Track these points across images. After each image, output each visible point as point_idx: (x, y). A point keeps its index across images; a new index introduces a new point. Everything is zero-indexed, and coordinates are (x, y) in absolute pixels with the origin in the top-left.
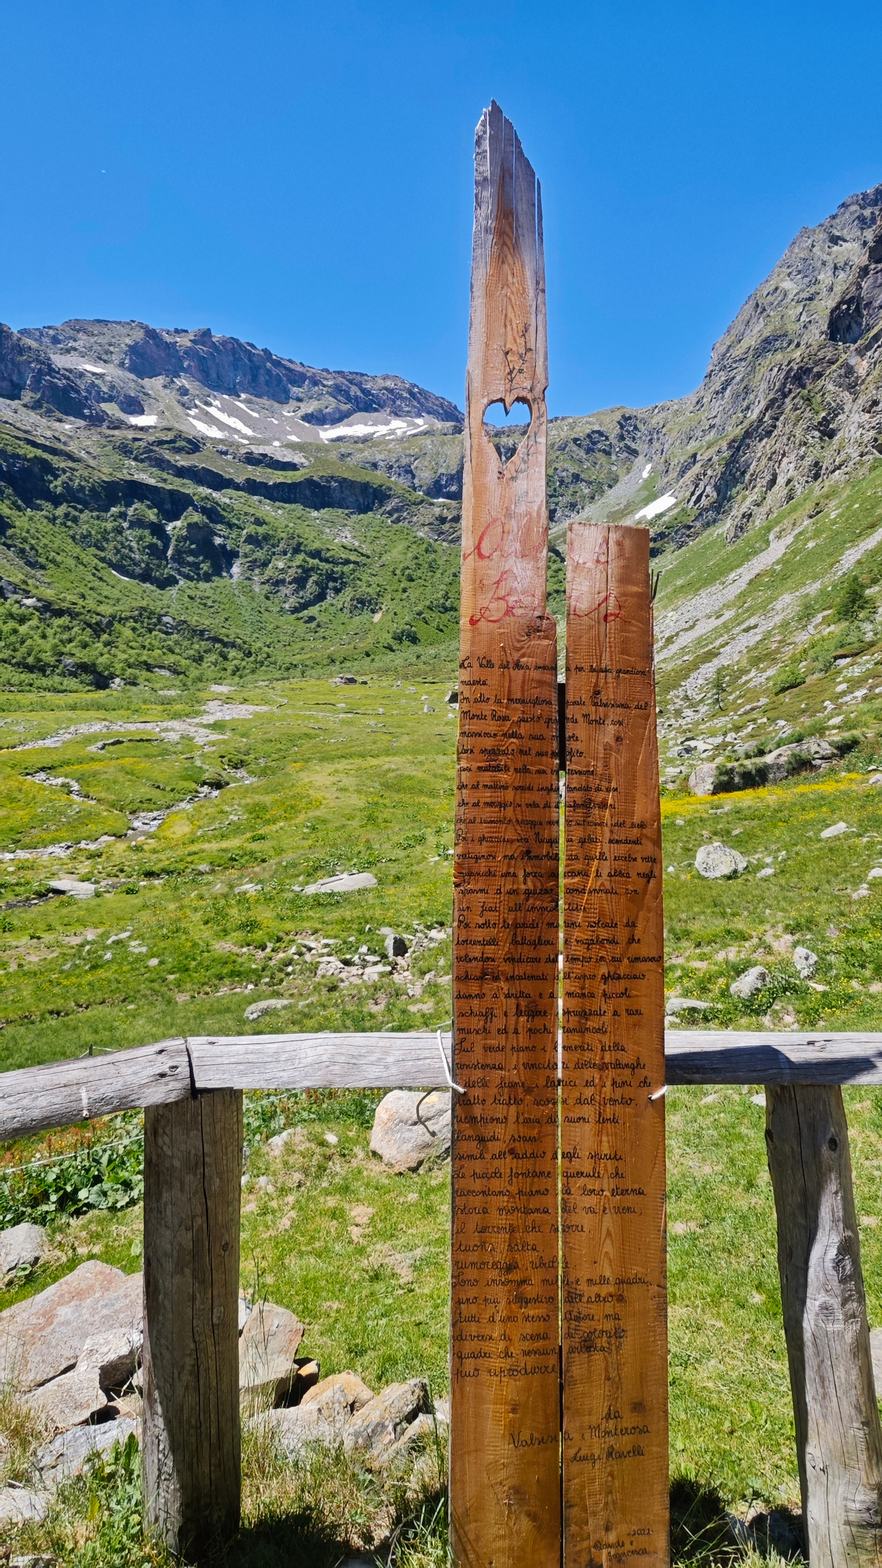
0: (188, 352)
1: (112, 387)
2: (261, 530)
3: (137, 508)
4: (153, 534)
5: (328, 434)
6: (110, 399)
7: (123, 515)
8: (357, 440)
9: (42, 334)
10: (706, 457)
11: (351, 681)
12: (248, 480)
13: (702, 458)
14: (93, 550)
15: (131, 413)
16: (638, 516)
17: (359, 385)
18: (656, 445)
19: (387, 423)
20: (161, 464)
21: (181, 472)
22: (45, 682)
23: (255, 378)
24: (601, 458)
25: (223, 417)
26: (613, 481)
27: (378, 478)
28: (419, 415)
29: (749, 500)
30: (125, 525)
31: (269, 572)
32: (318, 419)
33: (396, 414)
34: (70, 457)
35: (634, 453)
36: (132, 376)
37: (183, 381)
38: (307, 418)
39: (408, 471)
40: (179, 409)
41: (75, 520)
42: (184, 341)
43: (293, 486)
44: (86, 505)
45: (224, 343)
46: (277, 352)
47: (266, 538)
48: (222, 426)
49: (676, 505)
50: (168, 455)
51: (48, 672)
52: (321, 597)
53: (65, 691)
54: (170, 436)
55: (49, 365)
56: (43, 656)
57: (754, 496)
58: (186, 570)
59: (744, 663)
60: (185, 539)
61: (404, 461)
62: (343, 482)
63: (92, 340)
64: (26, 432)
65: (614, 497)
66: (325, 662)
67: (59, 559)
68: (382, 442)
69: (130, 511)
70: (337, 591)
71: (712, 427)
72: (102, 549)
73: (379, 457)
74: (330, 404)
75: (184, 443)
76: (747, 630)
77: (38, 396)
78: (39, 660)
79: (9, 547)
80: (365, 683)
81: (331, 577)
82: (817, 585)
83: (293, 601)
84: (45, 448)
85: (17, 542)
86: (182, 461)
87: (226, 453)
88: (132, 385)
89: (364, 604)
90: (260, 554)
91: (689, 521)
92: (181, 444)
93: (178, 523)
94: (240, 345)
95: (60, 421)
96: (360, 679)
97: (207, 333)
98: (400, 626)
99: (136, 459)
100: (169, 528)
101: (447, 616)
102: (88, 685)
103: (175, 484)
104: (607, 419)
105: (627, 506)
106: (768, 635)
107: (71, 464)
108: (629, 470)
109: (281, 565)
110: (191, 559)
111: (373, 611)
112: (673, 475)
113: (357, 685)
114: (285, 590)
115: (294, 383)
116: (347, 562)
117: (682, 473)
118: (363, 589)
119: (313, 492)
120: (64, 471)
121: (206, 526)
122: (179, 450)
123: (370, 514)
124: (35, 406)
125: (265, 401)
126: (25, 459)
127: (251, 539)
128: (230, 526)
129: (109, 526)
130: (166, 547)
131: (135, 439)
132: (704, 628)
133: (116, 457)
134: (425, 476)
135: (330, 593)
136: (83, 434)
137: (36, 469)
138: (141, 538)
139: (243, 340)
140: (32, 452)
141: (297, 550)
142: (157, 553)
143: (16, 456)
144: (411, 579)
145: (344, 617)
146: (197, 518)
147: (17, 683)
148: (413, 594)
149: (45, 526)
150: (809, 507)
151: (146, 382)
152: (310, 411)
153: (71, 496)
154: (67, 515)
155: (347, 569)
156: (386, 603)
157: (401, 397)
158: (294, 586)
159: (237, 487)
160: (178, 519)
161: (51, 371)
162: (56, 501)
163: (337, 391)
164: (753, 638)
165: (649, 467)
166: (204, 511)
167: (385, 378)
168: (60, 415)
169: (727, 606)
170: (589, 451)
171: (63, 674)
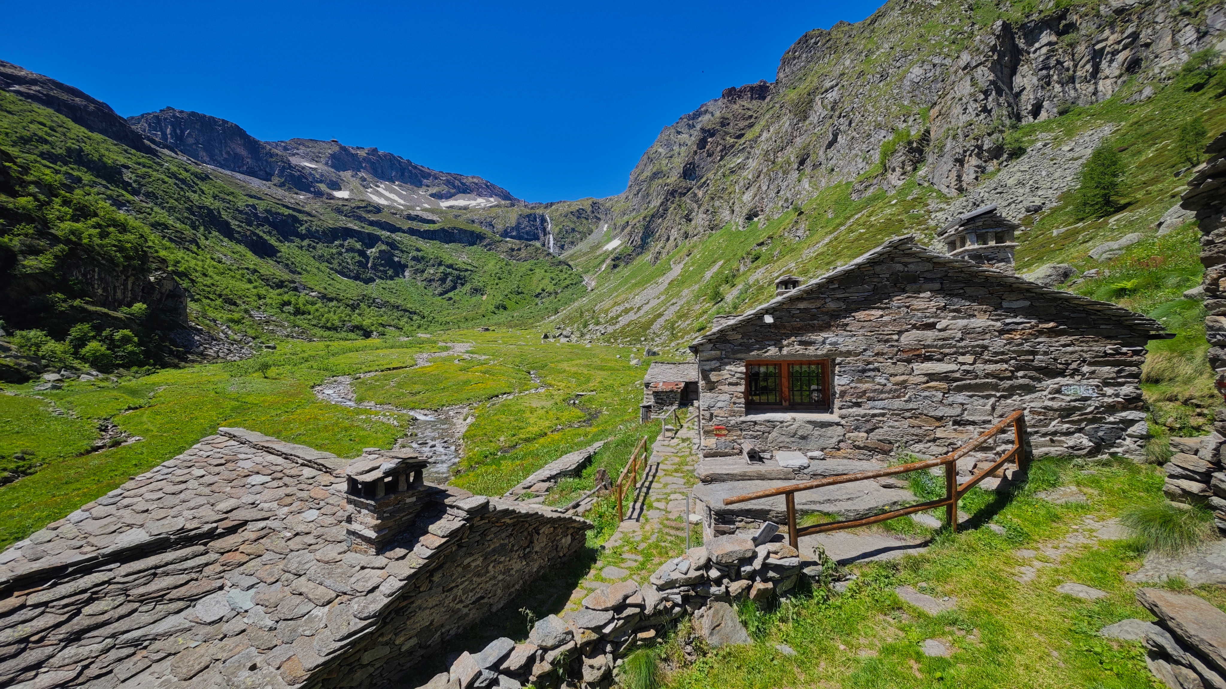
0: (364, 159)
1: (322, 175)
2: (420, 254)
3: (350, 242)
4: (360, 255)
5: (444, 204)
6: (321, 182)
7: (342, 246)
8: (460, 208)
9: (277, 145)
10: (633, 223)
11: (487, 330)
12: (409, 228)
13: (632, 223)
14: (326, 264)
15: (334, 189)
16: (604, 249)
17: (459, 180)
18: (609, 216)
19: (475, 200)
20: (360, 219)
21: (372, 223)
22: (340, 335)
23: (403, 174)
24: (585, 221)
25: (387, 194)
26: (591, 232)
27: (477, 228)
28: (491, 197)
29: (659, 246)
30: (343, 250)
31: (425, 275)
32: (439, 196)
33: (480, 195)
34: (309, 214)
35: (599, 219)
36: (333, 170)
37: (362, 174)
38: (432, 195)
39: (491, 225)
40: (361, 188)
41: (314, 248)
42: (362, 153)
43: (434, 232)
44: (320, 240)
45: (385, 156)
46: (414, 162)
47: (423, 258)
48: (387, 198)
49: (621, 244)
50: (364, 215)
51: (339, 331)
52: (454, 288)
53: (350, 340)
54: (364, 204)
55: (289, 164)
56: (335, 322)
57: (660, 244)
58: (379, 274)
59: (675, 318)
60: (378, 258)
61: (489, 220)
62: (460, 230)
63: (308, 150)
64: (279, 200)
65: (591, 240)
67: (308, 269)
68: (473, 210)
69: (346, 243)
70: (463, 285)
71: (634, 209)
72: (331, 263)
73: (475, 217)
74: (445, 189)
75: (371, 208)
76: (673, 304)
77: (283, 180)
78: (333, 324)
79: (279, 263)
81: (459, 277)
82: (697, 286)
83: (439, 290)
84: (294, 209)
85: (284, 260)
86: (373, 218)
87: (396, 214)
88: (334, 175)
89: (477, 291)
90: (420, 266)
91: (630, 252)
92: (369, 208)
93: (373, 250)
94: (394, 157)
95: (297, 194)
96: (491, 328)
97: (375, 150)
98: (498, 301)
99: (345, 216)
100: (368, 252)
101: (519, 296)
102: (362, 336)
103: (369, 229)
104: (585, 203)
105: (598, 244)
106: (682, 307)
107: (310, 218)
108: (597, 227)
109: (432, 272)
110: (382, 268)
111: (482, 295)
112: (618, 230)
113: (491, 331)
114: (435, 284)
115: (425, 177)
116: (467, 270)
117: (623, 230)
118: (476, 284)
119: (445, 235)
120: (306, 222)
121: (389, 251)
122: (369, 212)
123: (475, 246)
124: (282, 185)
125: (409, 186)
126: (283, 215)
127: (414, 258)
128: (402, 251)
129: (334, 251)
130: (367, 262)
131: (343, 205)
132: (654, 303)
133: (334, 215)
134: (500, 227)
135: (459, 286)
136: (312, 201)
137: (290, 221)
138: (353, 258)
139: (395, 155)
140: (287, 212)
141: (440, 264)
142: (363, 265)
143: (279, 214)
144: (500, 279)
145: (467, 297)
146: (384, 247)
147: (326, 336)
148: (502, 286)
149: (297, 251)
150: (685, 251)
151: (341, 173)
152: (434, 192)
153: (311, 235)
154: (309, 245)
155: (466, 273)
156: (488, 290)
157: (482, 187)
158: (440, 282)
159: (404, 232)
160: (373, 247)
161: (290, 167)
162: (302, 237)
163: (448, 183)
164: (676, 308)
165: (606, 226)
166: (387, 244)
167: (473, 177)
168: (297, 191)
169: (661, 294)
170: (578, 218)
171: (347, 331)
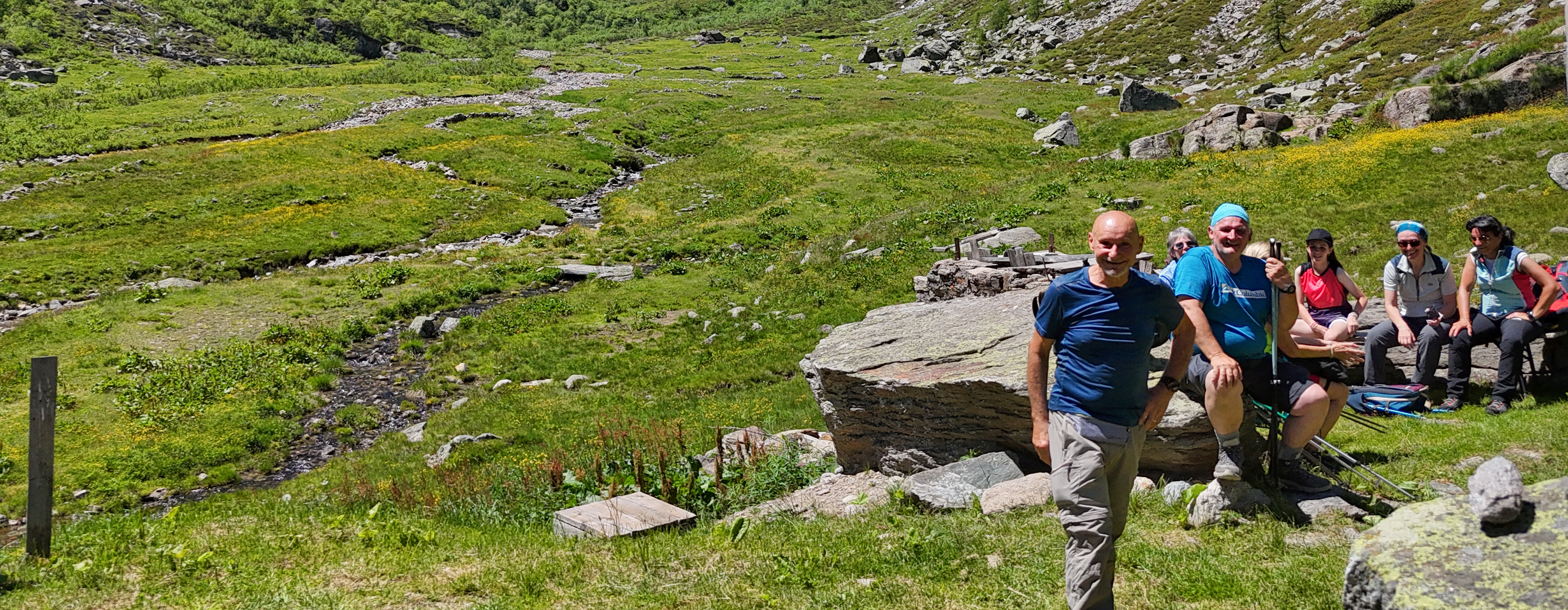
11: (718, 38)
22: (292, 50)
51: (295, 37)
53: (321, 62)
56: (286, 14)
66: (671, 14)
78: (282, 20)
80: (737, 40)
96: (728, 35)
102: (351, 52)
113: (727, 44)
147: (255, 52)
171: (315, 39)
